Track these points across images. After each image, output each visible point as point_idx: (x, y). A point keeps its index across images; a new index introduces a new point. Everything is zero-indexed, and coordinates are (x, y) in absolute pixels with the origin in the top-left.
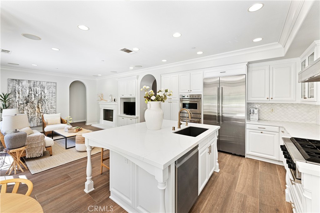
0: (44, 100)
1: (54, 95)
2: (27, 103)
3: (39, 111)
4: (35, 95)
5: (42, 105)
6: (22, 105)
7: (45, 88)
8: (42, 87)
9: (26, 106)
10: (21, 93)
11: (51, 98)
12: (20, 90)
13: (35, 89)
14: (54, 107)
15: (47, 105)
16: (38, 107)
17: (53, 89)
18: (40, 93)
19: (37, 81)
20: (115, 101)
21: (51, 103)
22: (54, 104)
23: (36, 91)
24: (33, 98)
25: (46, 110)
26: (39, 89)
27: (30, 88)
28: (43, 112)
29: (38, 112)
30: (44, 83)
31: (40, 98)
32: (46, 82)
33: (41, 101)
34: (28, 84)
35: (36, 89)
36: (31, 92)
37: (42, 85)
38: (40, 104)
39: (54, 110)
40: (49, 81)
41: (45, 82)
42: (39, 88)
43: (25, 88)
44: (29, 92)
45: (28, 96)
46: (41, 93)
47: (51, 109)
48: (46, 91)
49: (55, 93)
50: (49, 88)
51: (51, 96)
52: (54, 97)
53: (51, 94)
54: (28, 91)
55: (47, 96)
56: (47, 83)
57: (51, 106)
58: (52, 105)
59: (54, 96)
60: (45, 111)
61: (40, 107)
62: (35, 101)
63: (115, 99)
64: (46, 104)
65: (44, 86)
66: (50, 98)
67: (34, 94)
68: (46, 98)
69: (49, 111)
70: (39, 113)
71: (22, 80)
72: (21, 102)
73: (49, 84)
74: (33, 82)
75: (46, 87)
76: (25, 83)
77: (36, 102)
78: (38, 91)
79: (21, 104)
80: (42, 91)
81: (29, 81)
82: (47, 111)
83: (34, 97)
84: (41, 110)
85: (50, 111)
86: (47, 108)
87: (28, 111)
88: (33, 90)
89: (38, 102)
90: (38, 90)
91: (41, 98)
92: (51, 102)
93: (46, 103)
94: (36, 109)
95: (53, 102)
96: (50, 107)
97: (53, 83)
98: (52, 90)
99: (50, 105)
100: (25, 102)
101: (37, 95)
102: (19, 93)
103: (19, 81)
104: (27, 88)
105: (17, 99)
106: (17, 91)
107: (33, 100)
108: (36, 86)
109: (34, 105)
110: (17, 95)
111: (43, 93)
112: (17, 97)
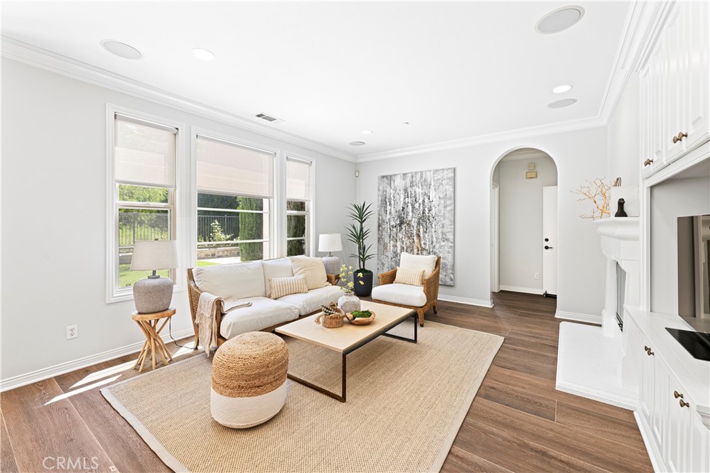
0: (429, 216)
1: (448, 202)
2: (400, 225)
3: (421, 245)
4: (413, 207)
5: (425, 230)
6: (395, 229)
7: (432, 187)
8: (426, 185)
9: (400, 230)
10: (392, 202)
11: (442, 212)
12: (392, 196)
13: (413, 192)
14: (450, 236)
15: (433, 230)
16: (418, 236)
17: (448, 187)
18: (421, 201)
19: (416, 173)
21: (443, 227)
22: (449, 230)
23: (415, 196)
24: (411, 214)
25: (432, 242)
26: (419, 191)
27: (406, 191)
28: (427, 248)
29: (418, 248)
30: (428, 174)
31: (421, 212)
32: (432, 172)
33: (424, 220)
34: (402, 181)
35: (415, 192)
36: (407, 199)
37: (425, 181)
38: (421, 227)
39: (450, 244)
40: (437, 168)
41: (430, 171)
42: (421, 187)
43: (398, 191)
44: (405, 199)
45: (403, 208)
46: (424, 201)
47: (443, 243)
48: (432, 194)
49: (451, 198)
50: (439, 187)
51: (441, 207)
52: (448, 208)
53: (442, 201)
54: (402, 199)
55: (433, 208)
56: (434, 174)
57: (443, 233)
58: (445, 230)
59: (450, 205)
60: (431, 246)
61: (421, 235)
62: (413, 219)
64: (432, 227)
65: (429, 181)
66: (440, 211)
67: (412, 205)
68: (433, 212)
69: (437, 246)
70: (420, 249)
71: (394, 175)
72: (393, 223)
73: (439, 176)
74: (410, 175)
75: (433, 184)
76: (399, 182)
77: (414, 223)
78: (417, 196)
79: (393, 227)
80: (426, 194)
81: (404, 174)
82: (434, 247)
83: (412, 211)
84: (422, 242)
85: (441, 247)
86: (434, 240)
87: (403, 242)
88: (410, 193)
89: (419, 223)
90: (417, 193)
91: (423, 213)
92: (443, 222)
93: (433, 225)
94: (415, 238)
95: (447, 222)
96: (440, 237)
97: (448, 169)
98: (444, 189)
99: (440, 231)
100: (398, 222)
101: (417, 206)
102: (390, 204)
103: (389, 178)
104: (402, 192)
105: (388, 217)
106: (387, 200)
107: (410, 218)
108: (415, 184)
109: (412, 229)
110: (388, 208)
111: (426, 200)
112: (388, 212)
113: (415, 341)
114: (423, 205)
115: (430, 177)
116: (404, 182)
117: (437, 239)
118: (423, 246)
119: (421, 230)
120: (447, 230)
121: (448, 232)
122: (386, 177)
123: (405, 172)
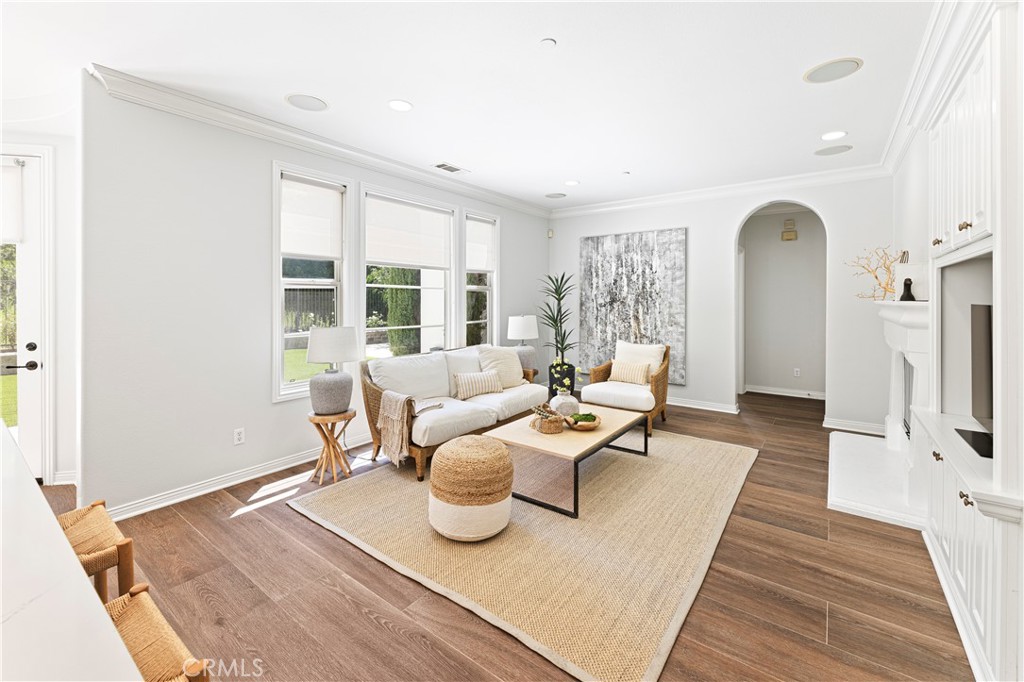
0: (651, 292)
1: (678, 274)
2: (613, 301)
3: (639, 330)
4: (629, 280)
5: (646, 310)
6: (603, 309)
7: (655, 253)
8: (647, 251)
9: (611, 311)
10: (600, 273)
11: (670, 286)
12: (599, 265)
13: (629, 260)
14: (681, 319)
15: (657, 311)
16: (637, 318)
17: (677, 253)
18: (640, 272)
19: (633, 234)
21: (670, 307)
22: (679, 310)
23: (632, 265)
24: (625, 289)
25: (656, 327)
26: (637, 258)
27: (619, 257)
28: (649, 334)
29: (635, 334)
30: (650, 235)
31: (641, 287)
32: (656, 233)
33: (644, 296)
34: (614, 244)
35: (632, 259)
36: (620, 269)
37: (646, 245)
38: (640, 306)
39: (680, 330)
40: (662, 228)
41: (653, 232)
42: (639, 253)
43: (608, 258)
44: (617, 269)
45: (616, 281)
46: (644, 272)
47: (670, 328)
48: (656, 263)
49: (681, 268)
50: (664, 252)
51: (668, 280)
52: (678, 282)
53: (669, 272)
54: (614, 269)
55: (657, 281)
56: (658, 235)
57: (671, 315)
58: (673, 311)
59: (680, 278)
60: (654, 332)
61: (641, 318)
62: (630, 296)
64: (655, 306)
65: (651, 245)
66: (666, 286)
67: (628, 277)
68: (657, 286)
69: (663, 332)
70: (639, 335)
71: (603, 237)
72: (600, 301)
73: (665, 238)
74: (625, 237)
75: (656, 249)
76: (609, 246)
77: (630, 301)
78: (635, 265)
79: (601, 305)
80: (646, 262)
81: (616, 236)
82: (658, 333)
83: (628, 285)
84: (642, 327)
85: (667, 333)
86: (659, 324)
87: (615, 326)
88: (624, 261)
89: (637, 302)
90: (635, 260)
91: (643, 287)
92: (671, 300)
93: (657, 304)
94: (632, 321)
95: (676, 300)
96: (667, 320)
97: (677, 230)
98: (673, 256)
99: (666, 312)
100: (608, 300)
101: (634, 278)
102: (597, 275)
103: (596, 241)
104: (614, 259)
105: (595, 292)
106: (593, 270)
107: (624, 294)
108: (631, 248)
109: (627, 308)
110: (595, 280)
111: (648, 271)
112: (594, 286)
113: (645, 453)
114: (643, 276)
115: (653, 239)
116: (616, 246)
117: (662, 322)
118: (643, 332)
119: (641, 311)
120: (676, 311)
121: (678, 313)
122: (592, 238)
123: (618, 233)
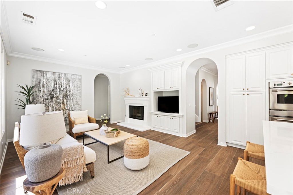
0: (69, 94)
1: (79, 89)
2: (51, 98)
3: (65, 107)
4: (60, 90)
5: (67, 100)
6: (47, 101)
7: (71, 81)
8: (67, 80)
9: (51, 101)
10: (45, 86)
11: (76, 93)
12: (45, 83)
13: (60, 82)
14: (79, 103)
15: (72, 100)
16: (63, 103)
17: (78, 82)
18: (65, 87)
19: (62, 73)
20: (146, 96)
21: (76, 99)
22: (79, 100)
23: (61, 84)
24: (58, 93)
25: (71, 106)
26: (64, 82)
27: (55, 81)
28: (68, 108)
29: (63, 109)
30: (69, 75)
31: (65, 92)
32: (71, 75)
33: (66, 96)
34: (52, 76)
35: (61, 82)
36: (56, 86)
37: (67, 78)
38: (65, 99)
39: (80, 106)
40: (74, 74)
41: (70, 74)
42: (65, 81)
43: (49, 80)
44: (54, 85)
45: (53, 90)
46: (66, 87)
47: (76, 106)
48: (71, 85)
49: (80, 87)
50: (74, 82)
52: (79, 91)
53: (76, 88)
54: (52, 85)
55: (72, 91)
56: (71, 76)
57: (76, 102)
58: (77, 100)
60: (70, 108)
61: (65, 103)
62: (60, 96)
63: (146, 94)
64: (71, 99)
65: (69, 78)
66: (75, 92)
67: (59, 88)
68: (71, 92)
69: (74, 107)
71: (47, 71)
72: (45, 97)
73: (74, 77)
74: (58, 74)
75: (71, 80)
76: (50, 75)
77: (61, 97)
78: (63, 85)
79: (46, 99)
80: (67, 84)
81: (54, 72)
82: (72, 108)
84: (66, 106)
85: (75, 107)
86: (72, 105)
87: (53, 107)
88: (58, 83)
89: (63, 98)
90: (63, 83)
91: (66, 93)
92: (77, 97)
93: (72, 98)
94: (61, 105)
95: (78, 97)
96: (75, 103)
97: (78, 75)
99: (75, 101)
100: (50, 97)
101: (62, 89)
102: (43, 87)
103: (43, 73)
104: (52, 81)
105: (42, 94)
106: (41, 85)
107: (58, 95)
108: (61, 78)
109: (59, 100)
110: (42, 89)
111: (68, 87)
112: (42, 91)
114: (66, 89)
115: (70, 76)
116: (54, 76)
117: (73, 104)
118: (66, 108)
119: (65, 101)
120: (78, 100)
121: (79, 101)
122: (40, 71)
